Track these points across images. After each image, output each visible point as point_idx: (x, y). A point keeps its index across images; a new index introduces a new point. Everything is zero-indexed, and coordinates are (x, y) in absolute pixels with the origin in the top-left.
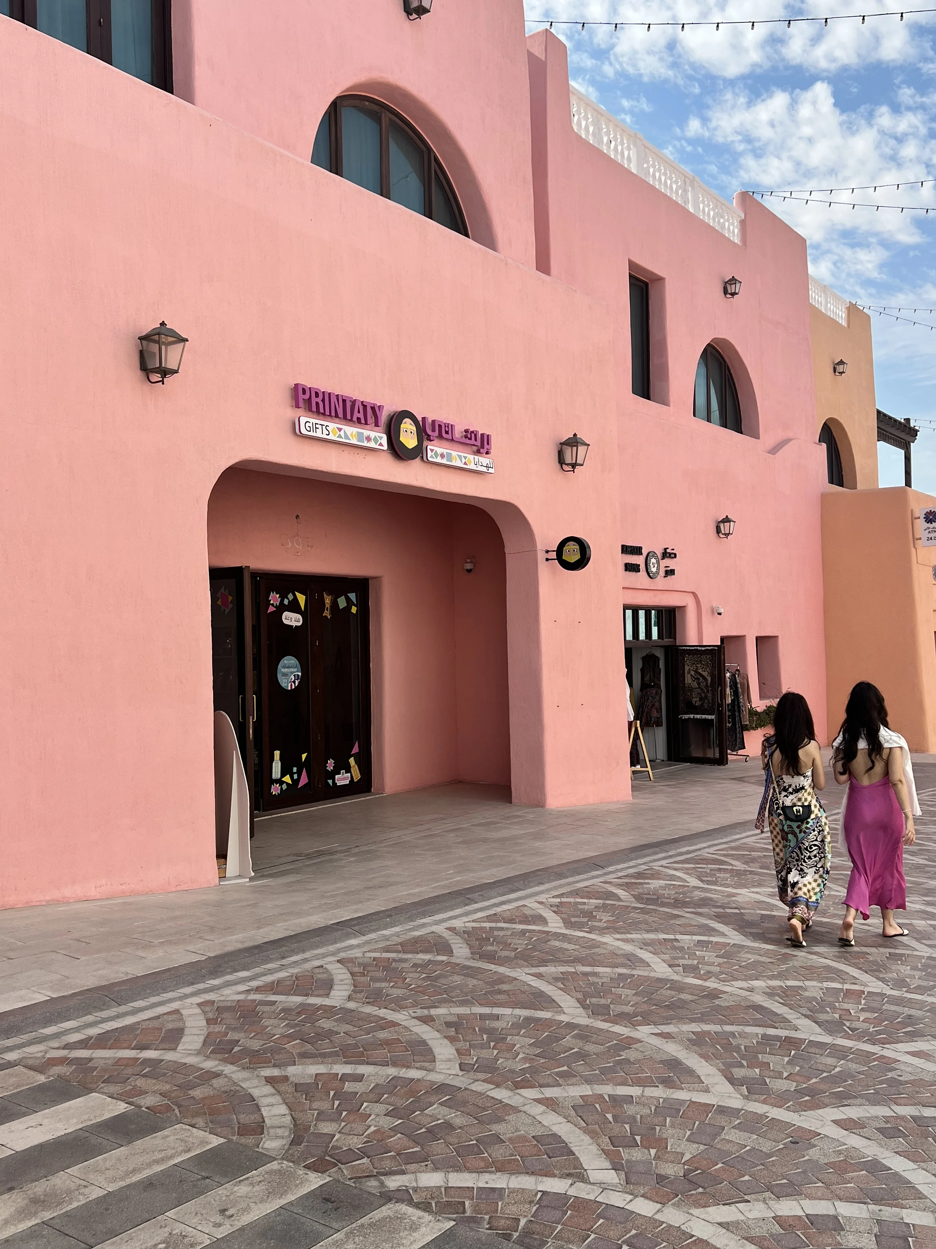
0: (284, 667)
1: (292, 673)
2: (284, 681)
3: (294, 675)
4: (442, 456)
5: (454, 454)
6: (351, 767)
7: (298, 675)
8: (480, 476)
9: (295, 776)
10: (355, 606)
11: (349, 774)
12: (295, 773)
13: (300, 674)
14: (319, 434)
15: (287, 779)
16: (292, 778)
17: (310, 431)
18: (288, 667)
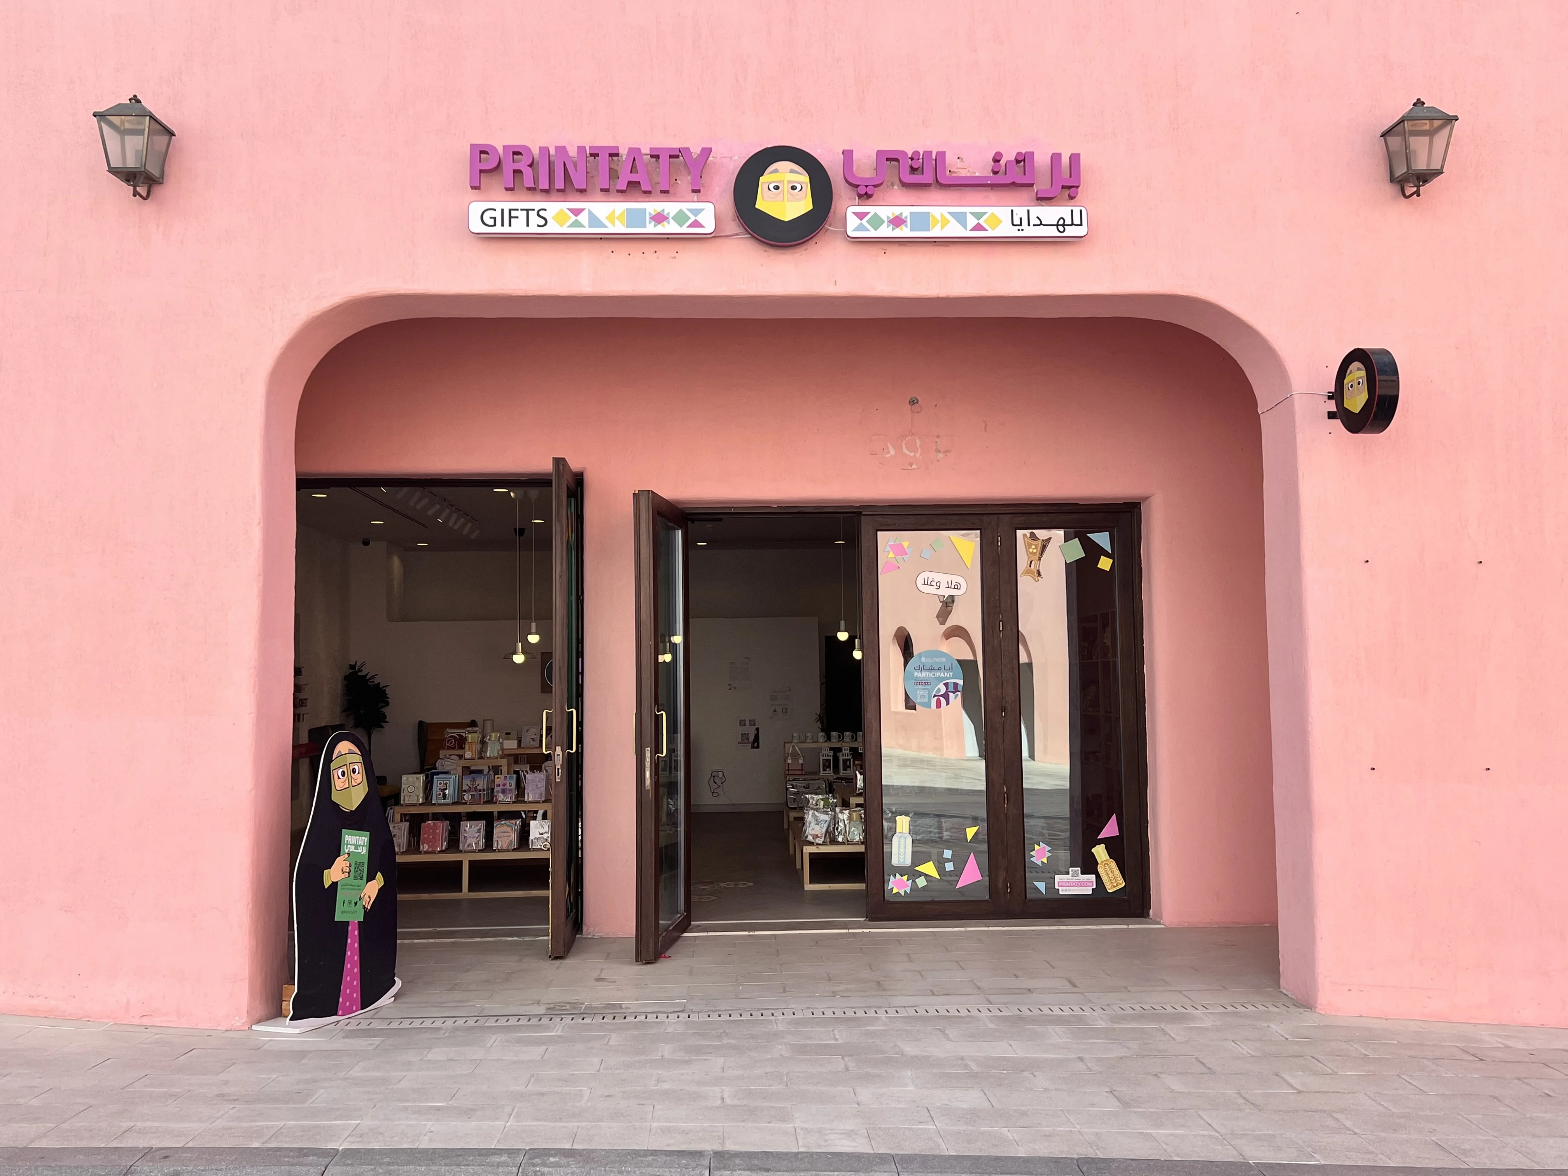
0: (920, 669)
1: (940, 679)
2: (920, 693)
3: (946, 685)
4: (897, 222)
5: (936, 212)
6: (1097, 864)
7: (956, 684)
8: (1068, 249)
9: (949, 867)
10: (1107, 555)
11: (1093, 877)
12: (948, 860)
13: (961, 682)
14: (518, 227)
15: (929, 868)
16: (940, 868)
17: (495, 225)
18: (931, 669)
